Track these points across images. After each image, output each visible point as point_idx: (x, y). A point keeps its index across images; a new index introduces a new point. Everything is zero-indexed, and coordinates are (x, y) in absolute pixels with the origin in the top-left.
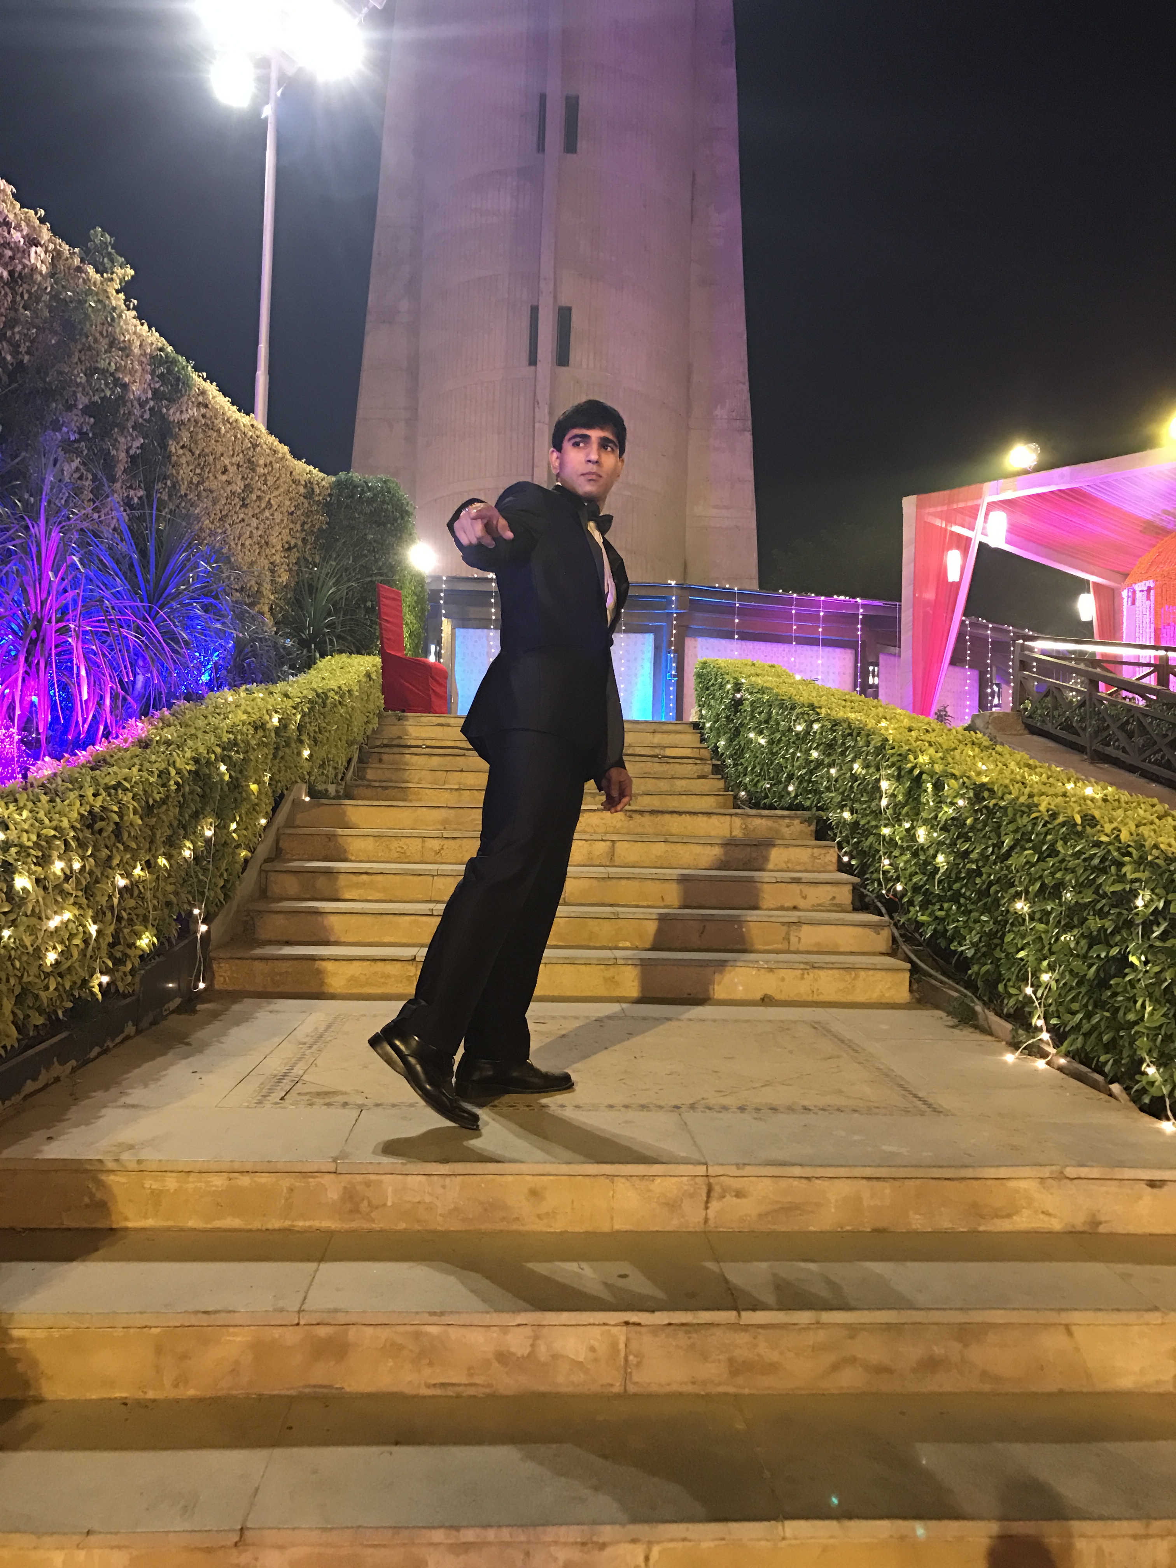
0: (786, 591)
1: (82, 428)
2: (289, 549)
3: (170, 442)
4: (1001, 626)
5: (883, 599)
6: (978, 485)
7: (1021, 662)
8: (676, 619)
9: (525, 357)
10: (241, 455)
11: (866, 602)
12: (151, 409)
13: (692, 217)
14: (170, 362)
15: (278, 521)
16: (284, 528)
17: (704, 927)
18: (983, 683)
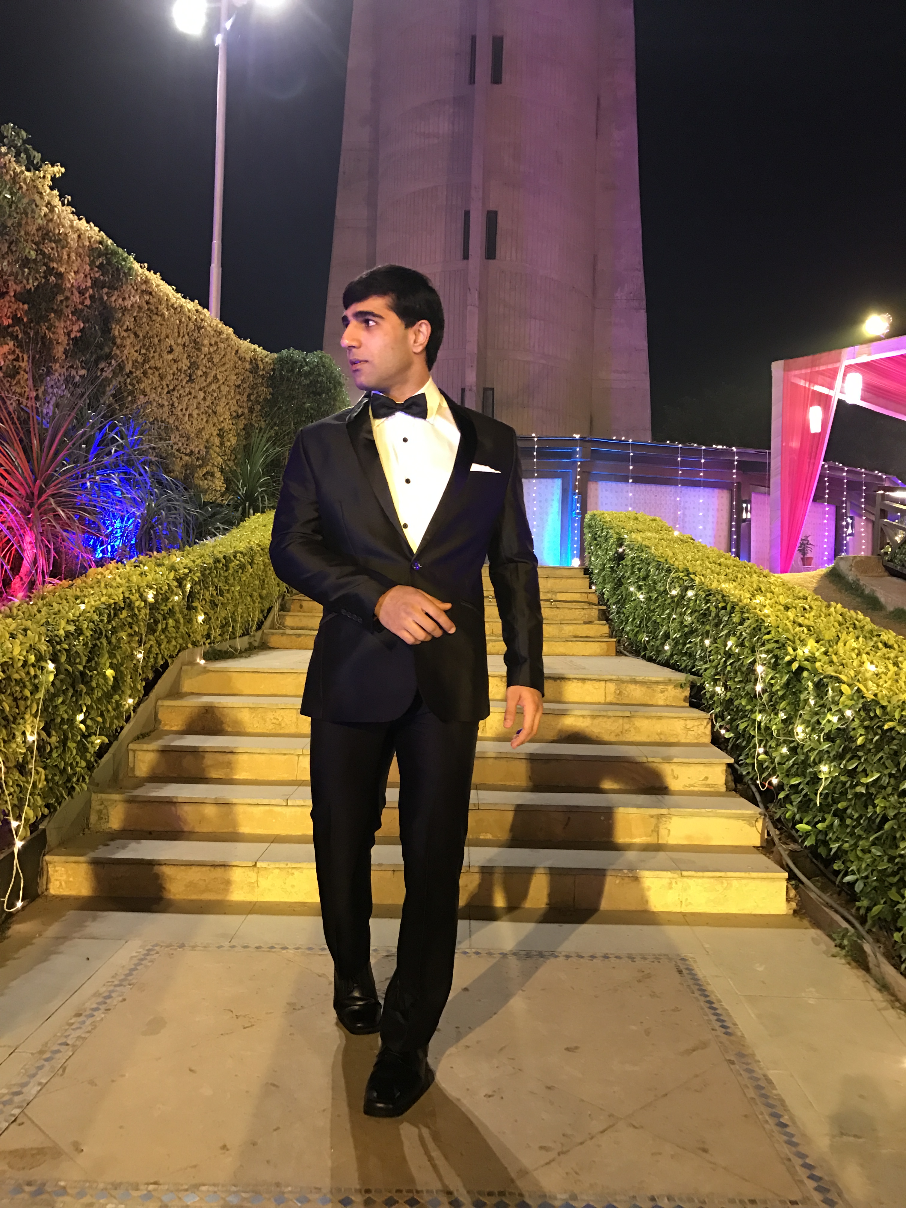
0: (673, 441)
1: (16, 315)
2: (238, 417)
3: (114, 326)
4: (854, 469)
5: (754, 448)
6: (838, 351)
7: (882, 510)
8: (580, 466)
9: (460, 253)
10: (186, 336)
11: (740, 450)
12: (92, 297)
13: (597, 134)
14: (108, 253)
15: (224, 393)
16: (232, 399)
17: (569, 818)
18: (839, 517)
